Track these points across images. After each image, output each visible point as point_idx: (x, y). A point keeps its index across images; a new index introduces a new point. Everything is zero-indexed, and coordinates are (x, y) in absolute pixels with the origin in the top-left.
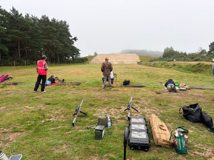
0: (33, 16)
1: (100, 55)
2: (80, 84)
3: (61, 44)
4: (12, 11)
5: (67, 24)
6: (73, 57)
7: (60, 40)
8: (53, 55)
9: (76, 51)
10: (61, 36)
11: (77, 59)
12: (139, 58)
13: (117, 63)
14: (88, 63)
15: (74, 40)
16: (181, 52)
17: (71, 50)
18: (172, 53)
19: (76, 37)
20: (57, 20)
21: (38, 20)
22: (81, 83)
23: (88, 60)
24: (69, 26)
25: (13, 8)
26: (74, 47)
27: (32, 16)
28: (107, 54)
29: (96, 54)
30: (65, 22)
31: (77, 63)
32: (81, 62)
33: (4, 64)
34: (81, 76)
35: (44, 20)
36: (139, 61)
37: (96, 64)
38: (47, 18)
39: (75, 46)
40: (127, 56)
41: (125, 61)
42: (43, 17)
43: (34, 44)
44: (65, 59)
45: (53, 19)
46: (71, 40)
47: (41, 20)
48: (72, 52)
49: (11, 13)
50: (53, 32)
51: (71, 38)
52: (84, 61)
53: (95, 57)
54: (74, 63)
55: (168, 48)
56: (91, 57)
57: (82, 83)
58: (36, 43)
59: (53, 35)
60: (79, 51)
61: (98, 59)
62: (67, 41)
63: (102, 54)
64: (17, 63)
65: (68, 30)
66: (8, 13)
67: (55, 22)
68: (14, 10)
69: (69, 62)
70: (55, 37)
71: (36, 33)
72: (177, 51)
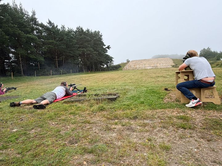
0: (70, 28)
1: (132, 61)
2: (115, 99)
3: (95, 52)
4: (48, 23)
5: (100, 34)
6: (107, 65)
7: (94, 49)
8: (88, 63)
9: (110, 59)
10: (95, 45)
11: (111, 67)
12: (172, 62)
13: (151, 68)
14: (122, 70)
15: (107, 49)
16: (220, 52)
17: (105, 58)
18: (209, 54)
19: (109, 46)
20: (90, 30)
21: (73, 31)
22: (119, 97)
23: (121, 67)
24: (102, 36)
25: (49, 20)
26: (107, 55)
27: (68, 28)
28: (139, 60)
29: (128, 61)
30: (99, 32)
31: (111, 70)
32: (115, 69)
33: (41, 74)
34: (115, 81)
35: (79, 31)
36: (173, 64)
37: (129, 70)
38: (82, 29)
39: (109, 55)
40: (160, 61)
41: (158, 65)
42: (78, 28)
43: (70, 53)
44: (100, 67)
45: (87, 30)
46: (105, 49)
47: (77, 31)
48: (106, 60)
49: (48, 25)
50: (88, 41)
51: (104, 47)
52: (117, 68)
53: (128, 64)
54: (108, 70)
55: (204, 49)
56: (124, 64)
57: (121, 96)
58: (71, 52)
59: (87, 44)
60: (113, 59)
61: (131, 65)
62: (101, 50)
63: (134, 61)
64: (53, 72)
65: (101, 39)
66: (45, 26)
67: (89, 32)
68: (50, 23)
69: (103, 70)
70: (89, 45)
71: (71, 43)
72: (215, 51)
